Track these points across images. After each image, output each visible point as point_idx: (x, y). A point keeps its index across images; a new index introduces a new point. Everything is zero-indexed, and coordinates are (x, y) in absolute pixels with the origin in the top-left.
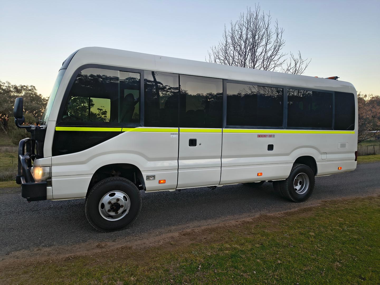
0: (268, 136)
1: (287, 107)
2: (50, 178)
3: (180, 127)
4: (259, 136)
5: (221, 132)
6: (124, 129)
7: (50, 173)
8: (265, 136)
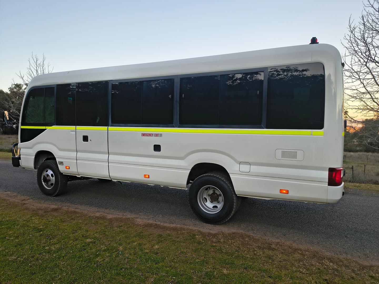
0: (154, 135)
1: (178, 100)
3: (77, 126)
4: (144, 135)
5: (107, 130)
6: (47, 127)
8: (150, 135)
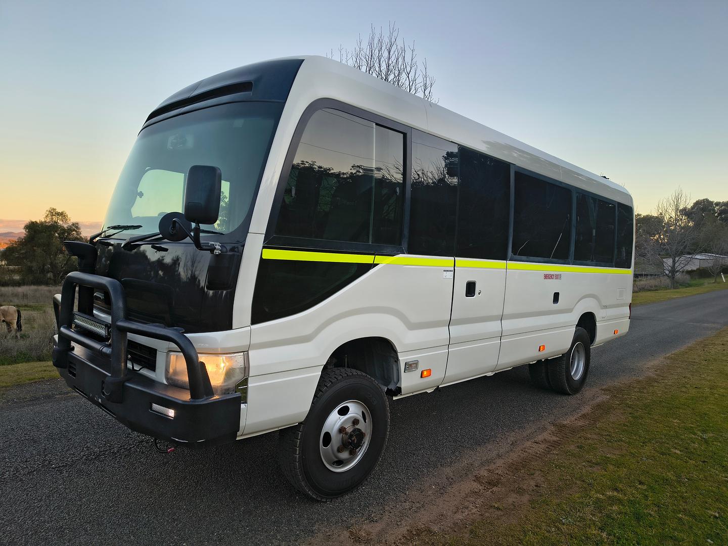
2: (245, 382)
3: (456, 257)
5: (505, 269)
6: (379, 259)
7: (246, 369)
